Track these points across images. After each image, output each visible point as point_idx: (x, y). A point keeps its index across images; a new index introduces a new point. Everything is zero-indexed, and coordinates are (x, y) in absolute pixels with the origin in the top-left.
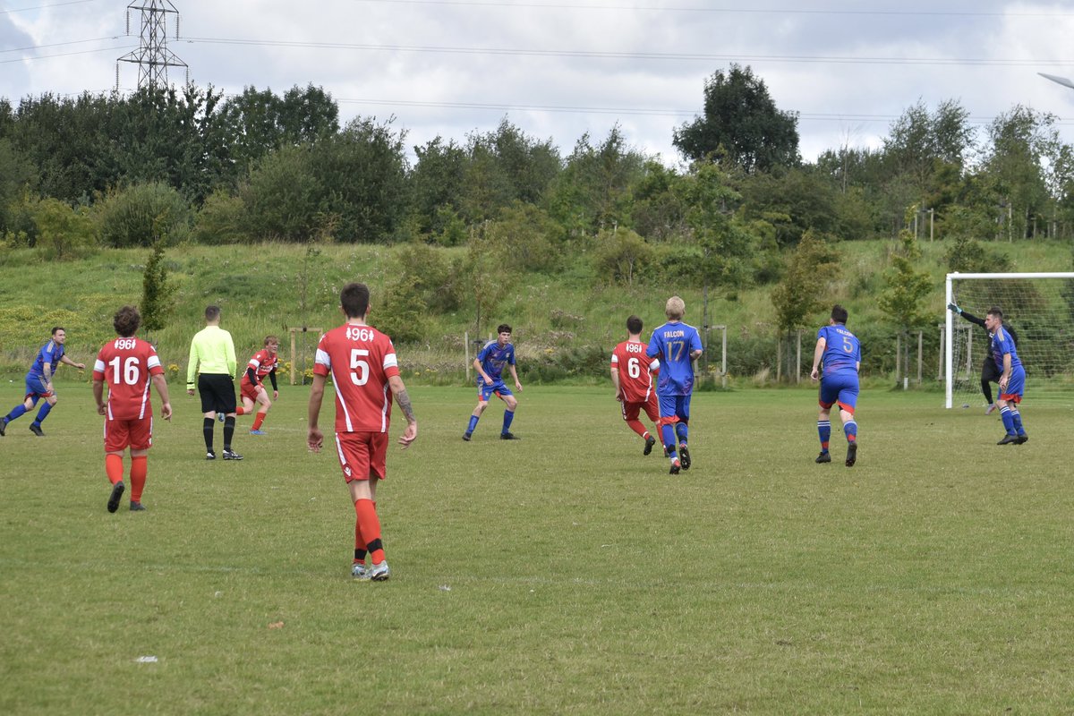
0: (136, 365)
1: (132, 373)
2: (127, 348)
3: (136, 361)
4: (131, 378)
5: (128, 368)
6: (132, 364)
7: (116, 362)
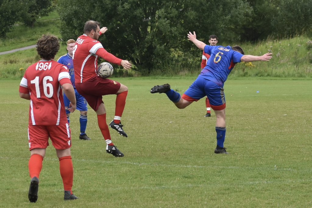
0: (50, 82)
1: (48, 88)
2: (45, 69)
3: (51, 79)
4: (48, 93)
5: (45, 85)
6: (48, 81)
7: (36, 81)
